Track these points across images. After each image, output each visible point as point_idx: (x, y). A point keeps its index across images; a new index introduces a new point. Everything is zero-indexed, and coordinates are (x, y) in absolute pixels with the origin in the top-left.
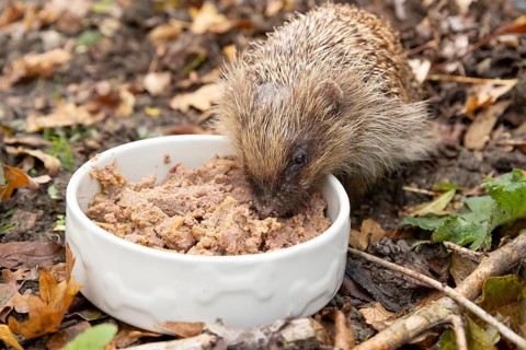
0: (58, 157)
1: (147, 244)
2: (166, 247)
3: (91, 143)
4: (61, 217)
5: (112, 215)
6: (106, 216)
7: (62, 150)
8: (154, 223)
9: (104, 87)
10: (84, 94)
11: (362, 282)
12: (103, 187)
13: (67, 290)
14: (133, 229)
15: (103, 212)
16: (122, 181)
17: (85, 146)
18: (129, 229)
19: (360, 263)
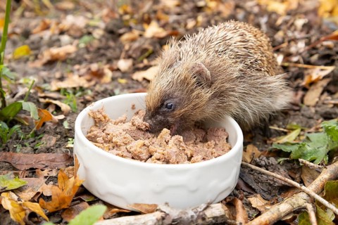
0: (69, 105)
1: (122, 156)
2: (133, 158)
3: (88, 97)
4: (70, 139)
5: (101, 138)
6: (98, 139)
7: (71, 101)
8: (126, 144)
9: (94, 67)
10: (83, 71)
11: (249, 182)
12: (95, 122)
13: (75, 183)
14: (114, 147)
15: (96, 136)
16: (107, 119)
17: (84, 98)
18: (111, 147)
19: (247, 171)
